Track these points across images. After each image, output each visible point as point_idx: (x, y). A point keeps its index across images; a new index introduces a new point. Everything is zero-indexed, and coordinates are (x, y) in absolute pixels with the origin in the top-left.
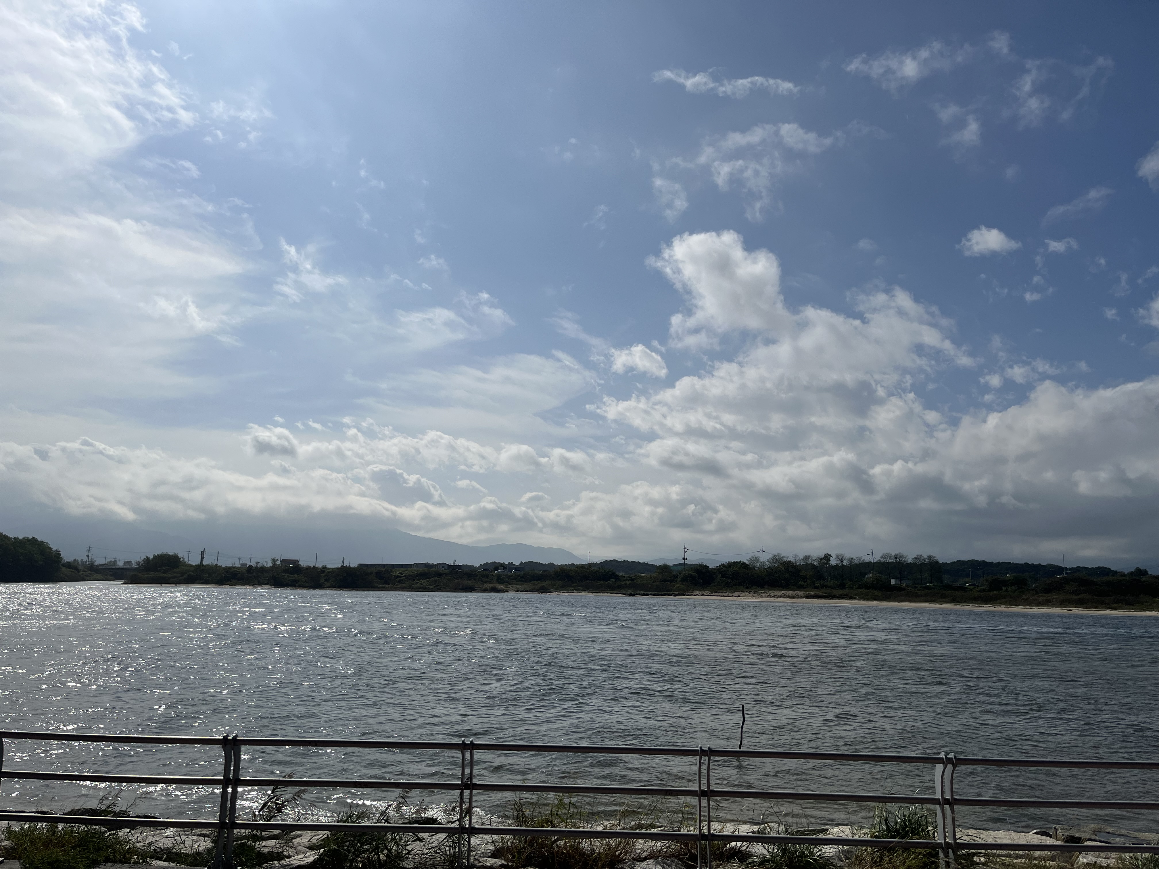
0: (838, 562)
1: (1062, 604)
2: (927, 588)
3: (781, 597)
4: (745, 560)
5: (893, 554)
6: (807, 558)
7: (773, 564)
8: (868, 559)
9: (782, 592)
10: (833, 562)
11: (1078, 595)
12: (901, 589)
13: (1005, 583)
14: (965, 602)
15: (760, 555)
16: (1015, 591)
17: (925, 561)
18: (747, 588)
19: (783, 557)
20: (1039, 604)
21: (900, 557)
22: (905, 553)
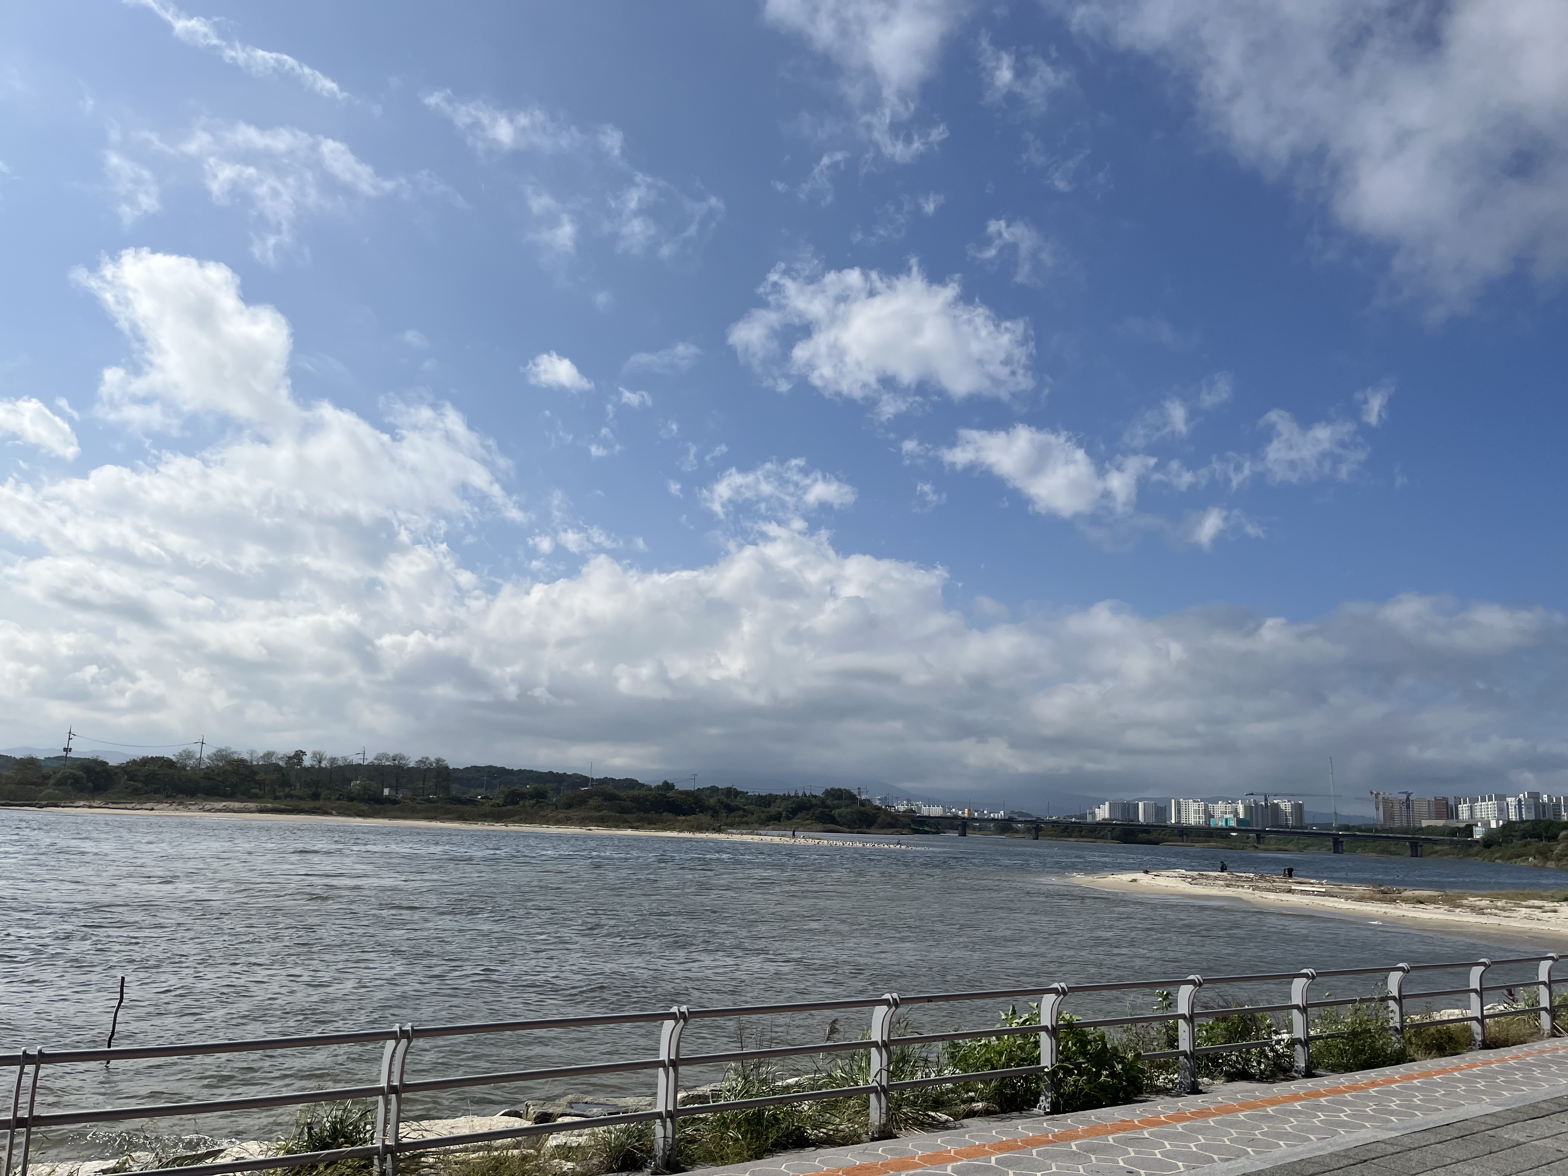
0: (315, 763)
1: (583, 822)
2: (429, 801)
3: (220, 811)
4: (170, 753)
5: (391, 755)
6: (269, 755)
7: (215, 762)
8: (357, 760)
9: (224, 803)
10: (307, 762)
11: (600, 811)
12: (394, 802)
13: (522, 796)
14: (473, 819)
15: (196, 748)
16: (534, 805)
17: (431, 765)
18: (168, 797)
19: (233, 753)
20: (558, 822)
21: (401, 759)
22: (406, 755)
